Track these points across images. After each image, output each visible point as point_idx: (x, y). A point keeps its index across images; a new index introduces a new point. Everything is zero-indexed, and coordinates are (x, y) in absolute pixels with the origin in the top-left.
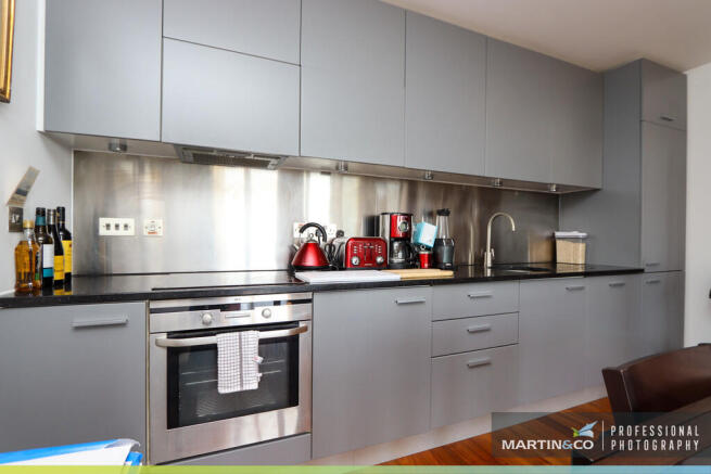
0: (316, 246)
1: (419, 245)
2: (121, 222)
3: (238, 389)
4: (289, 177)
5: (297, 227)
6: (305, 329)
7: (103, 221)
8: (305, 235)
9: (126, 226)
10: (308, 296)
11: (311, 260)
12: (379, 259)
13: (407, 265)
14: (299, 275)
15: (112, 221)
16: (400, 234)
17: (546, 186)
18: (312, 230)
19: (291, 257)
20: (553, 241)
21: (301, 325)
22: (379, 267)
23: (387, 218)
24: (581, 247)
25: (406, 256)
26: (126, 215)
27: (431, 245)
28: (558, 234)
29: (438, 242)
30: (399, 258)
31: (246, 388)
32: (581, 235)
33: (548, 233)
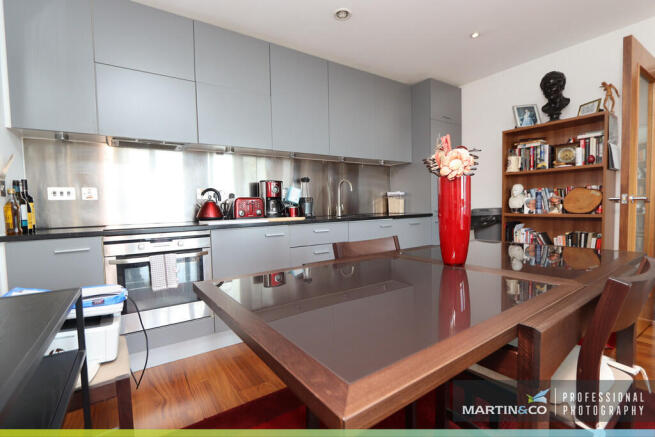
0: (214, 204)
1: (288, 203)
2: (65, 190)
3: (164, 287)
4: (191, 157)
5: (200, 191)
6: (206, 253)
7: (50, 190)
8: (206, 197)
9: (69, 193)
10: (207, 232)
11: (211, 214)
12: (258, 212)
13: (279, 215)
14: (201, 223)
15: (58, 190)
16: (273, 195)
17: (377, 161)
18: (212, 193)
19: (196, 212)
20: (386, 199)
21: (204, 250)
22: (258, 216)
23: (264, 184)
24: (402, 201)
25: (277, 210)
26: (67, 185)
27: (297, 202)
28: (389, 194)
29: (302, 200)
30: (273, 211)
31: (170, 286)
32: (401, 193)
33: (382, 194)
